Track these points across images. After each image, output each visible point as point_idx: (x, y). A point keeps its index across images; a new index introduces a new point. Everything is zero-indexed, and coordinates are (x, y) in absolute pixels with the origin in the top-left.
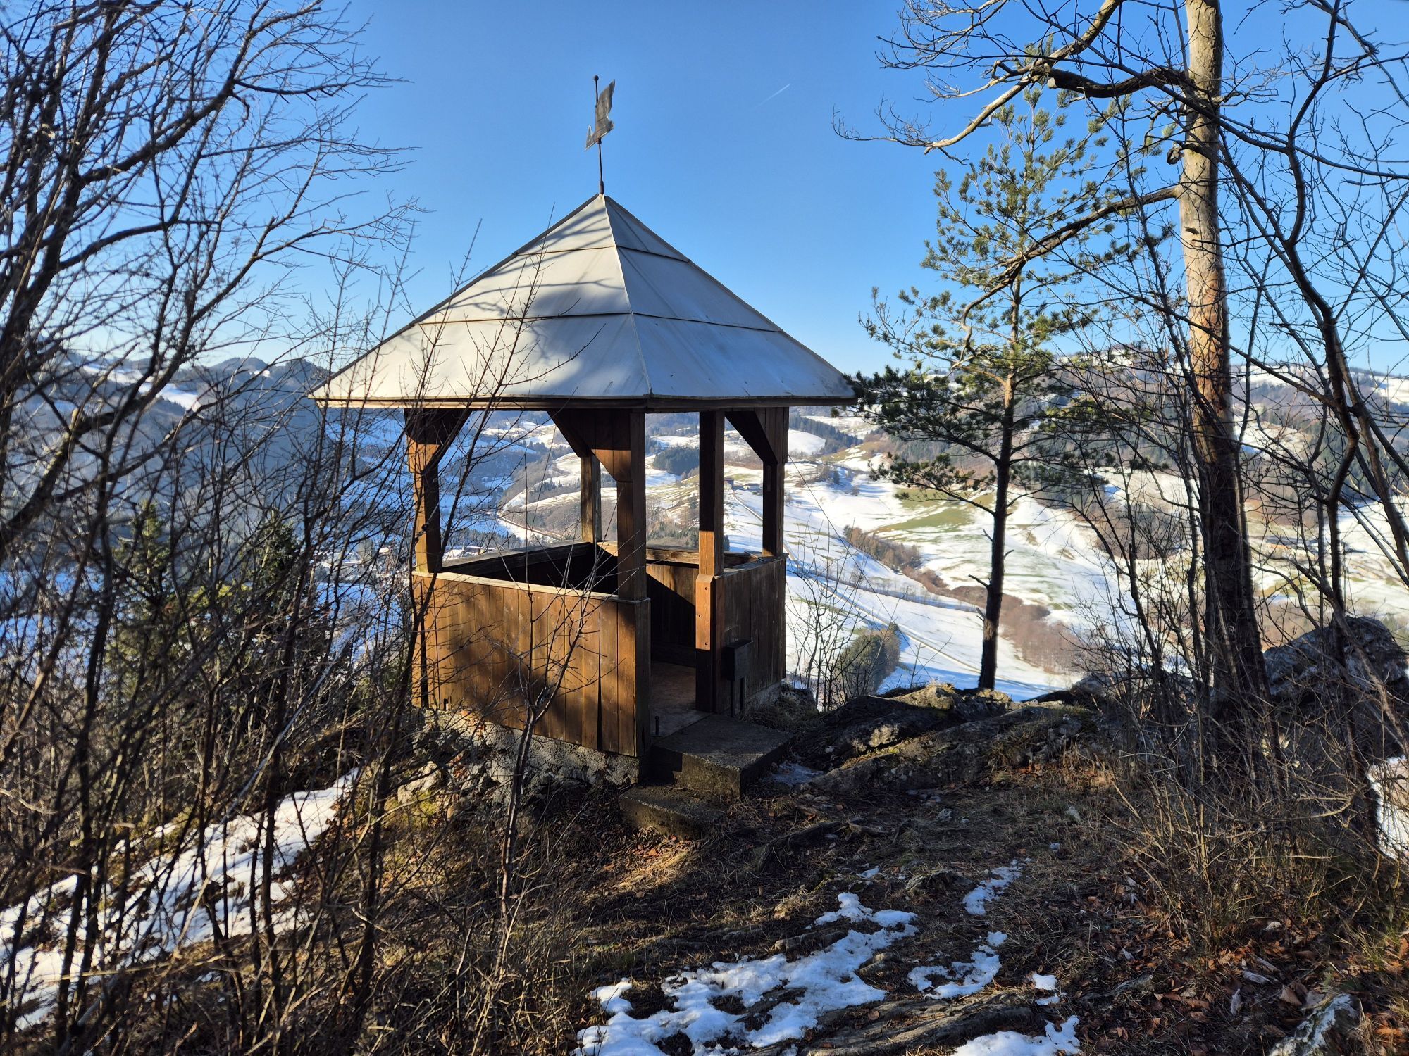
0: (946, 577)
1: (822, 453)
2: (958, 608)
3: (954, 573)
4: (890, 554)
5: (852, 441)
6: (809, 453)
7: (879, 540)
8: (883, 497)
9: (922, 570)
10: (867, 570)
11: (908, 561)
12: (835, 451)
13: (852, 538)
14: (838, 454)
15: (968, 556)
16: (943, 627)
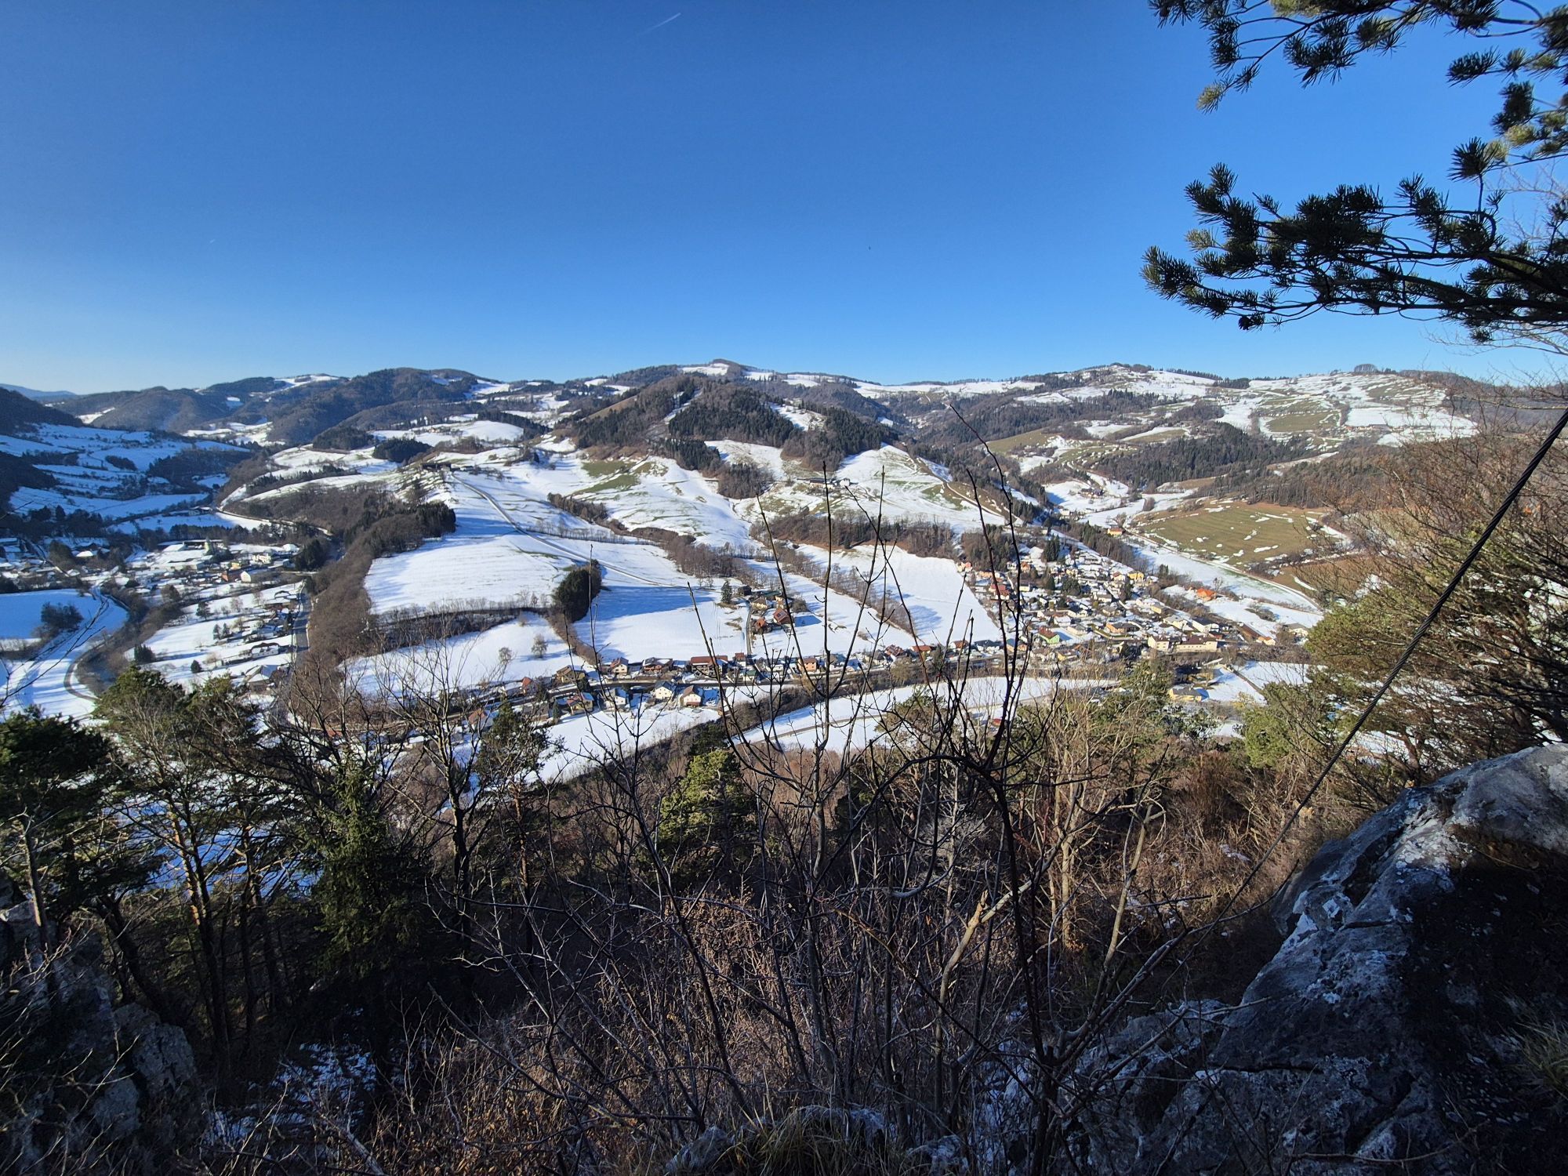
0: (626, 523)
1: (522, 439)
2: (637, 543)
3: (631, 520)
4: (585, 510)
5: (545, 430)
6: (512, 440)
7: (575, 501)
8: (574, 470)
9: (609, 520)
10: (569, 523)
11: (598, 514)
12: (532, 437)
13: (555, 501)
14: (535, 440)
15: (640, 507)
16: (628, 558)
